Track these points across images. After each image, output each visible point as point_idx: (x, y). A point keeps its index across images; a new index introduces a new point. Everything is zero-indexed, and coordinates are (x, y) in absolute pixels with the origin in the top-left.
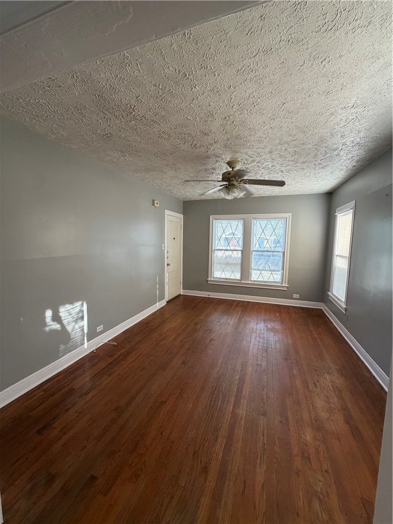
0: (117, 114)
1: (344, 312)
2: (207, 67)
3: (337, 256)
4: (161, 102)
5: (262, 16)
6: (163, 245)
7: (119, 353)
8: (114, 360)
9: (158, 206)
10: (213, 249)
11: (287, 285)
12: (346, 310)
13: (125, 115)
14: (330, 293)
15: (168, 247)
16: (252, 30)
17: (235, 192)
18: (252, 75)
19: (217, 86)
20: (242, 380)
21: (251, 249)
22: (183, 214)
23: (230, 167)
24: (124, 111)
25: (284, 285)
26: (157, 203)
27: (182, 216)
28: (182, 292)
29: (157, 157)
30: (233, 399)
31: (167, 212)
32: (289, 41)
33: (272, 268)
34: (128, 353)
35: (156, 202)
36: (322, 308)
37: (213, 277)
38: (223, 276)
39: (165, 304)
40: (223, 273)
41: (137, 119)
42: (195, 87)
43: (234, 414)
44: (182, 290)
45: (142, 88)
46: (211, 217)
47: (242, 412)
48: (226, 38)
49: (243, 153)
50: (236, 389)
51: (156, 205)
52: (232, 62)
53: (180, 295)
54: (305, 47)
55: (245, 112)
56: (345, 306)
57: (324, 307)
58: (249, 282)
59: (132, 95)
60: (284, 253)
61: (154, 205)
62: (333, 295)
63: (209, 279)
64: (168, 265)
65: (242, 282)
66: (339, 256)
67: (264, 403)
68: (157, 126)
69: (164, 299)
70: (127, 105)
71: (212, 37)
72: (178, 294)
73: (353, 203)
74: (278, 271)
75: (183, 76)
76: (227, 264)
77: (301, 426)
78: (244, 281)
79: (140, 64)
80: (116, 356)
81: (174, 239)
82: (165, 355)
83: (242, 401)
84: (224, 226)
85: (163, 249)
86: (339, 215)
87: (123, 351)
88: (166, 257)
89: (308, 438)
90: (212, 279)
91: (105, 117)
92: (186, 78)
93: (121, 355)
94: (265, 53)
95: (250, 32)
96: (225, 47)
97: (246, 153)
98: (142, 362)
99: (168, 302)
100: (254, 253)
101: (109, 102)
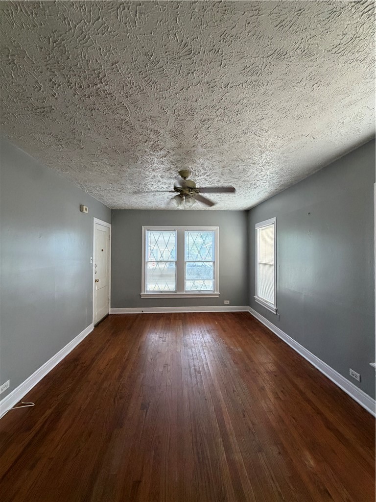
0: (73, 80)
1: (275, 313)
2: (218, 51)
3: (259, 264)
4: (143, 80)
5: (300, 10)
6: (91, 258)
7: (41, 420)
8: (35, 436)
9: (87, 212)
10: (146, 260)
11: (218, 293)
12: (277, 311)
13: (84, 84)
14: (256, 297)
15: (96, 259)
16: (284, 23)
17: (189, 202)
18: (254, 78)
19: (216, 80)
20: (218, 410)
21: (185, 260)
22: (111, 224)
23: (182, 177)
24: (85, 78)
25: (216, 293)
26: (86, 209)
27: (110, 226)
28: (111, 311)
29: (104, 152)
30: (220, 440)
31: (96, 220)
32: (304, 51)
33: (205, 277)
34: (57, 416)
35: (85, 207)
36: (248, 311)
37: (147, 291)
38: (156, 289)
39: (92, 330)
40: (157, 285)
41: (99, 95)
42: (192, 73)
43: (231, 463)
44: (110, 309)
45: (127, 52)
46: (143, 228)
47: (238, 457)
48: (255, 20)
49: (199, 164)
50: (217, 425)
51: (84, 211)
52: (245, 55)
53: (108, 315)
54: (311, 64)
55: (226, 119)
56: (275, 308)
57: (250, 310)
58: (184, 293)
59: (108, 57)
60: (214, 263)
61: (82, 210)
62: (259, 297)
63: (142, 293)
64: (96, 281)
65: (177, 293)
66: (262, 264)
67: (253, 434)
68: (122, 112)
69: (92, 323)
70: (94, 71)
71: (243, 13)
72: (105, 314)
73: (274, 220)
74: (210, 279)
75: (186, 53)
76: (161, 276)
77: (298, 449)
78: (179, 292)
79: (140, 13)
80: (37, 426)
81: (102, 250)
82: (115, 402)
83: (231, 440)
84: (157, 237)
85: (91, 262)
86: (259, 229)
87: (48, 412)
88: (94, 272)
89: (312, 463)
90: (146, 293)
91: (51, 80)
92: (188, 57)
93: (46, 422)
94: (279, 56)
95: (280, 25)
96: (249, 32)
97: (202, 165)
98: (84, 423)
99: (96, 326)
100: (187, 263)
101: (68, 58)
